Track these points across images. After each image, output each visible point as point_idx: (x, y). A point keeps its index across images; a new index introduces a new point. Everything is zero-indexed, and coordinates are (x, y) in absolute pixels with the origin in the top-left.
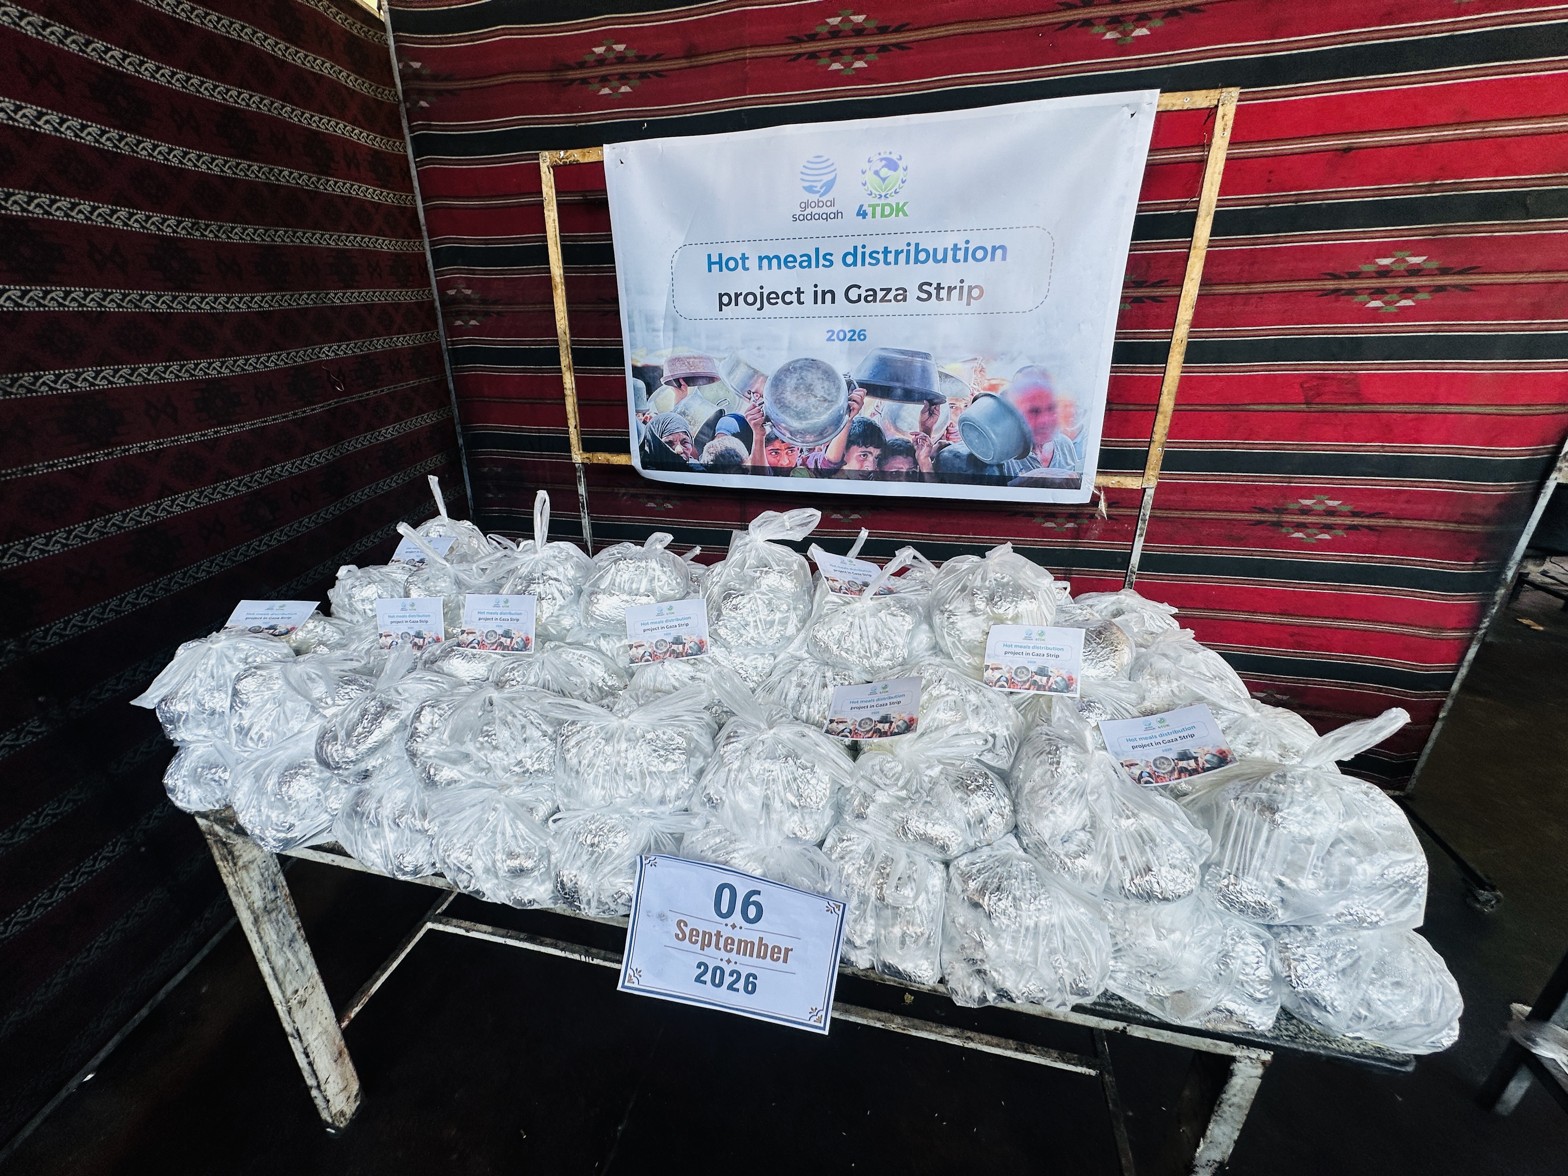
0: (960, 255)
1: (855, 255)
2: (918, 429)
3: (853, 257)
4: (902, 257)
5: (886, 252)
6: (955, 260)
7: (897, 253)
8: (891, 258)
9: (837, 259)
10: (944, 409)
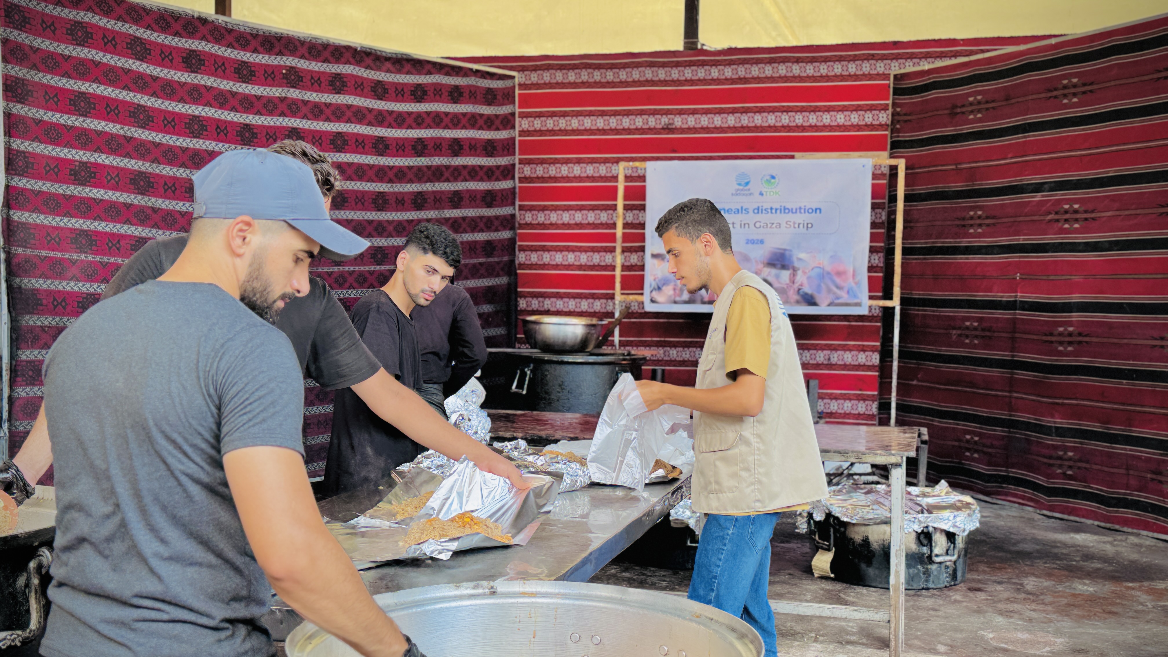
0: (802, 211)
1: (758, 209)
2: (788, 281)
3: (758, 210)
4: (778, 211)
5: (771, 209)
6: (800, 212)
7: (776, 210)
8: (774, 211)
9: (751, 211)
10: (800, 273)
